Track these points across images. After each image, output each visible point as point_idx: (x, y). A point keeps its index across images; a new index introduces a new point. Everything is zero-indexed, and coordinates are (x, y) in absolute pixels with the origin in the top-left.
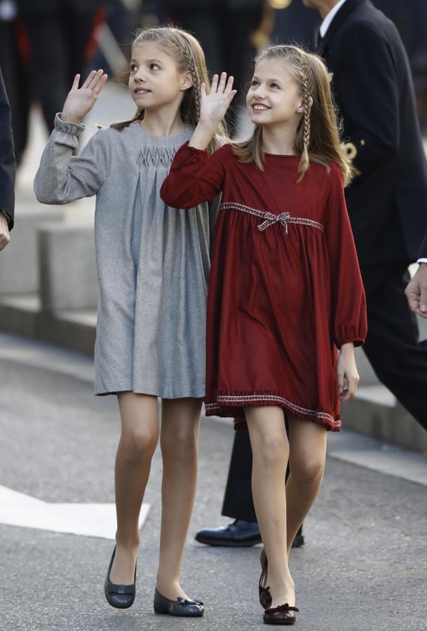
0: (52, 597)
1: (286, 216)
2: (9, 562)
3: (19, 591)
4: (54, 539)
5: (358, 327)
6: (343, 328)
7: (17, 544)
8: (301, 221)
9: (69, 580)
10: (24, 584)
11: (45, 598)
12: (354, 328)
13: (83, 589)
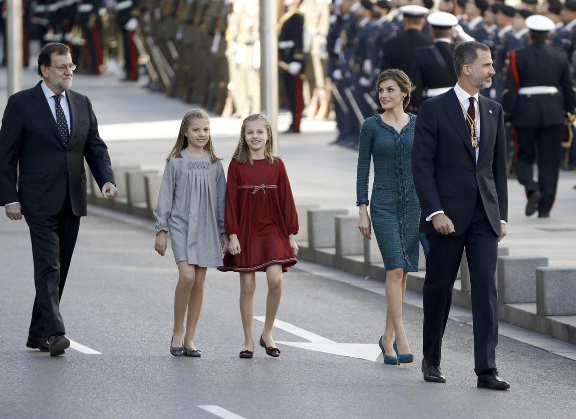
0: (339, 385)
1: (263, 186)
2: (320, 369)
3: (324, 382)
4: (340, 359)
5: (295, 227)
6: (289, 228)
7: (323, 361)
8: (269, 187)
9: (347, 378)
10: (327, 379)
11: (336, 386)
12: (293, 228)
13: (354, 382)
